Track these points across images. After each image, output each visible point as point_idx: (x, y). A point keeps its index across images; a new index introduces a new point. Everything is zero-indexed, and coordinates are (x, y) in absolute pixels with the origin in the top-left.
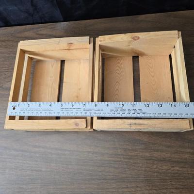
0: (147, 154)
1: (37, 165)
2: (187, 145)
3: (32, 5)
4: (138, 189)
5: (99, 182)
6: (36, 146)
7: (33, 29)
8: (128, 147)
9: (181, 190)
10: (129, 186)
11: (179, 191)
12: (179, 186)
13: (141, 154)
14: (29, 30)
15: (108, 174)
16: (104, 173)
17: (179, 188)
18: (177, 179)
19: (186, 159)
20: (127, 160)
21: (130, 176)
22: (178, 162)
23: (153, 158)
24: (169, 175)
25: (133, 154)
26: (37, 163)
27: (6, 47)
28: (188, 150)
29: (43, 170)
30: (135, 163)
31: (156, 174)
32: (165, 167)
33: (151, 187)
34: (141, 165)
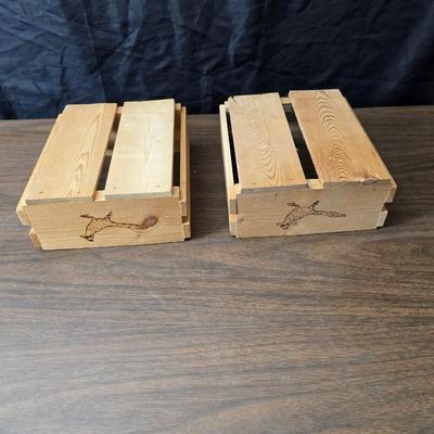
0: (236, 286)
2: (311, 269)
3: (63, 83)
4: (214, 347)
5: (130, 337)
8: (199, 275)
9: (303, 345)
10: (194, 342)
11: (299, 347)
12: (300, 339)
15: (151, 323)
17: (299, 342)
18: (295, 326)
19: (310, 291)
20: (193, 298)
21: (199, 324)
22: (294, 297)
23: (248, 292)
24: (280, 319)
28: (315, 278)
30: (209, 301)
31: (251, 318)
32: (269, 307)
33: (241, 342)
34: (222, 304)
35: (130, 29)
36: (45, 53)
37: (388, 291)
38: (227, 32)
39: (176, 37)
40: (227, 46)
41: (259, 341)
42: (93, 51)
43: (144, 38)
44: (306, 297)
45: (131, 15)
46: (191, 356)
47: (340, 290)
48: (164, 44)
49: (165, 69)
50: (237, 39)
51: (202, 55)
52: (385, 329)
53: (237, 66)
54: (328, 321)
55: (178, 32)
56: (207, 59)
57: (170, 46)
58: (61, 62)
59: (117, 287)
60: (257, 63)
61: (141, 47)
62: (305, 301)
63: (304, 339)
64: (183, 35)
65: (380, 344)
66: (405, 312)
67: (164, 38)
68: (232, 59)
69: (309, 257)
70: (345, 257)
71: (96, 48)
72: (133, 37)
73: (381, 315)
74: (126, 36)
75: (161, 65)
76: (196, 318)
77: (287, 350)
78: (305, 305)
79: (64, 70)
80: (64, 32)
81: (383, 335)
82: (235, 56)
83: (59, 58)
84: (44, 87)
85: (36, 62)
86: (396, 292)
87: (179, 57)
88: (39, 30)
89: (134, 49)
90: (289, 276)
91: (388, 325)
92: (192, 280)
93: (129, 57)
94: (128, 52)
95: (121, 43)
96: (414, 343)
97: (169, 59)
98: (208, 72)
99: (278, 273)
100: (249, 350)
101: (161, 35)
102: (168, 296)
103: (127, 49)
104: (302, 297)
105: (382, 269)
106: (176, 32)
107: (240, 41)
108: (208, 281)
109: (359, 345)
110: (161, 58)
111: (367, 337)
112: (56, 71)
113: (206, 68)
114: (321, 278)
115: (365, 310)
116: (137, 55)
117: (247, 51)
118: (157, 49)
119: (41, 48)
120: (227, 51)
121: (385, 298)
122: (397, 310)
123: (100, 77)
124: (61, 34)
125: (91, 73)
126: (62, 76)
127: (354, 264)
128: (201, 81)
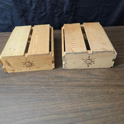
0: (69, 83)
2: (93, 77)
4: (64, 104)
5: (36, 102)
8: (57, 80)
9: (93, 102)
13: (66, 83)
16: (40, 96)
17: (91, 101)
18: (90, 96)
19: (93, 84)
20: (56, 88)
22: (88, 86)
23: (74, 85)
24: (84, 94)
25: (61, 84)
28: (95, 80)
31: (75, 94)
32: (81, 90)
33: (72, 102)
34: (65, 90)
35: (33, 3)
36: (6, 11)
37: (118, 83)
38: (63, 4)
39: (47, 6)
40: (63, 8)
41: (79, 102)
42: (21, 10)
43: (37, 6)
44: (92, 86)
46: (56, 108)
47: (103, 83)
48: (43, 8)
49: (44, 16)
51: (55, 11)
52: (119, 96)
53: (66, 14)
54: (100, 94)
55: (48, 4)
56: (57, 13)
57: (45, 8)
58: (11, 14)
60: (73, 13)
61: (36, 9)
62: (92, 87)
63: (93, 100)
64: (50, 5)
65: (117, 101)
68: (65, 13)
69: (93, 73)
70: (103, 73)
71: (22, 10)
72: (34, 6)
73: (117, 91)
74: (31, 5)
75: (43, 15)
76: (57, 95)
77: (87, 104)
79: (12, 17)
80: (12, 4)
81: (118, 98)
82: (66, 11)
83: (10, 13)
84: (6, 22)
85: (3, 14)
86: (120, 83)
87: (48, 12)
88: (4, 4)
89: (34, 10)
90: (86, 80)
91: (119, 94)
92: (55, 82)
93: (33, 12)
94: (32, 11)
95: (30, 8)
97: (45, 13)
98: (57, 17)
99: (83, 79)
100: (75, 105)
101: (43, 5)
102: (48, 88)
103: (32, 10)
104: (91, 86)
105: (116, 76)
106: (47, 4)
107: (67, 7)
108: (61, 82)
109: (111, 102)
110: (42, 12)
111: (113, 99)
112: (10, 17)
113: (57, 15)
114: (97, 80)
115: (111, 90)
116: (35, 11)
117: (70, 10)
118: (41, 10)
119: (5, 10)
120: (63, 10)
121: (117, 86)
122: (122, 89)
123: (24, 19)
124: (11, 5)
125: (21, 17)
126: (12, 19)
127: (106, 75)
128: (55, 19)
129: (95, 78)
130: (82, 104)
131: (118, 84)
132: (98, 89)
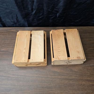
0: (59, 77)
1: (14, 83)
4: (56, 91)
5: (40, 89)
6: (14, 75)
7: (15, 29)
8: (52, 74)
10: (52, 90)
11: (71, 91)
12: (72, 89)
13: (57, 77)
14: (13, 29)
15: (44, 85)
16: (42, 85)
18: (71, 86)
21: (53, 86)
22: (71, 80)
23: (62, 78)
24: (68, 85)
25: (54, 77)
26: (14, 82)
27: (3, 35)
28: (74, 75)
29: (16, 85)
30: (55, 81)
31: (63, 85)
32: (66, 82)
33: (61, 90)
34: (57, 81)
35: (34, 10)
36: (12, 14)
38: (57, 11)
39: (45, 12)
41: (64, 90)
43: (37, 12)
44: (73, 80)
45: (34, 7)
46: (52, 93)
47: (79, 78)
49: (41, 18)
50: (59, 13)
51: (51, 15)
54: (77, 85)
59: (36, 77)
60: (63, 18)
64: (47, 12)
65: (86, 90)
66: (91, 83)
67: (42, 12)
68: (58, 17)
69: (74, 70)
70: (80, 70)
71: (25, 14)
72: (34, 12)
73: (86, 84)
74: (32, 11)
76: (52, 84)
77: (69, 92)
78: (72, 82)
80: (17, 11)
84: (12, 20)
85: (10, 16)
86: (89, 79)
87: (45, 16)
88: (11, 9)
90: (70, 75)
91: (88, 86)
94: (33, 15)
95: (31, 13)
96: (92, 90)
97: (43, 16)
98: (52, 19)
99: (67, 74)
100: (63, 91)
101: (41, 11)
105: (87, 73)
106: (45, 11)
109: (82, 91)
110: (40, 16)
111: (84, 89)
112: (15, 18)
113: (51, 18)
115: (84, 83)
116: (35, 15)
118: (40, 14)
120: (57, 15)
122: (89, 83)
123: (26, 19)
127: (82, 72)
128: (50, 20)
129: (75, 74)
130: (66, 91)
131: (88, 79)
132: (76, 82)
